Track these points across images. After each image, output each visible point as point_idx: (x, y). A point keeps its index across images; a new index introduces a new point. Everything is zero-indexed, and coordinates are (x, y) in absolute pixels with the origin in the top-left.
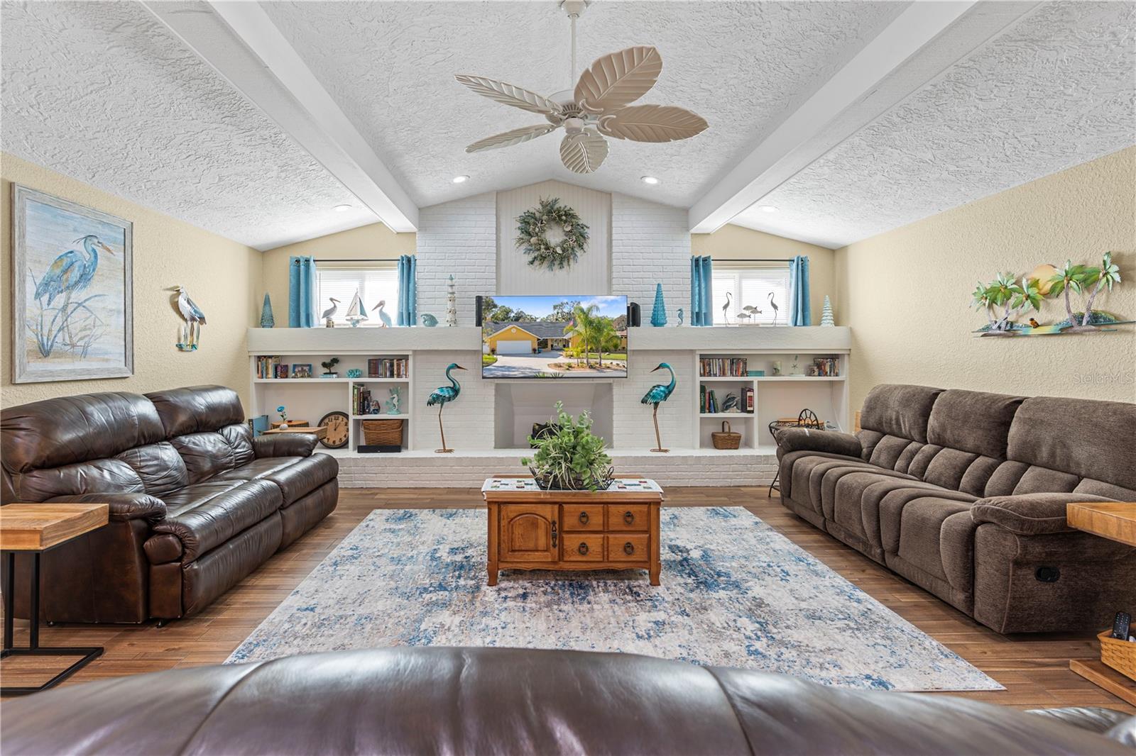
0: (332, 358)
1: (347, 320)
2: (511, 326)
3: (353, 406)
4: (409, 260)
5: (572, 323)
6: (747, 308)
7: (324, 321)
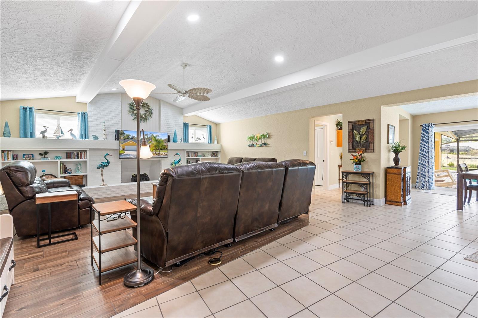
0: (45, 151)
1: (54, 136)
2: (130, 141)
3: (61, 171)
4: (84, 114)
5: (150, 141)
6: (197, 138)
7: (41, 136)
